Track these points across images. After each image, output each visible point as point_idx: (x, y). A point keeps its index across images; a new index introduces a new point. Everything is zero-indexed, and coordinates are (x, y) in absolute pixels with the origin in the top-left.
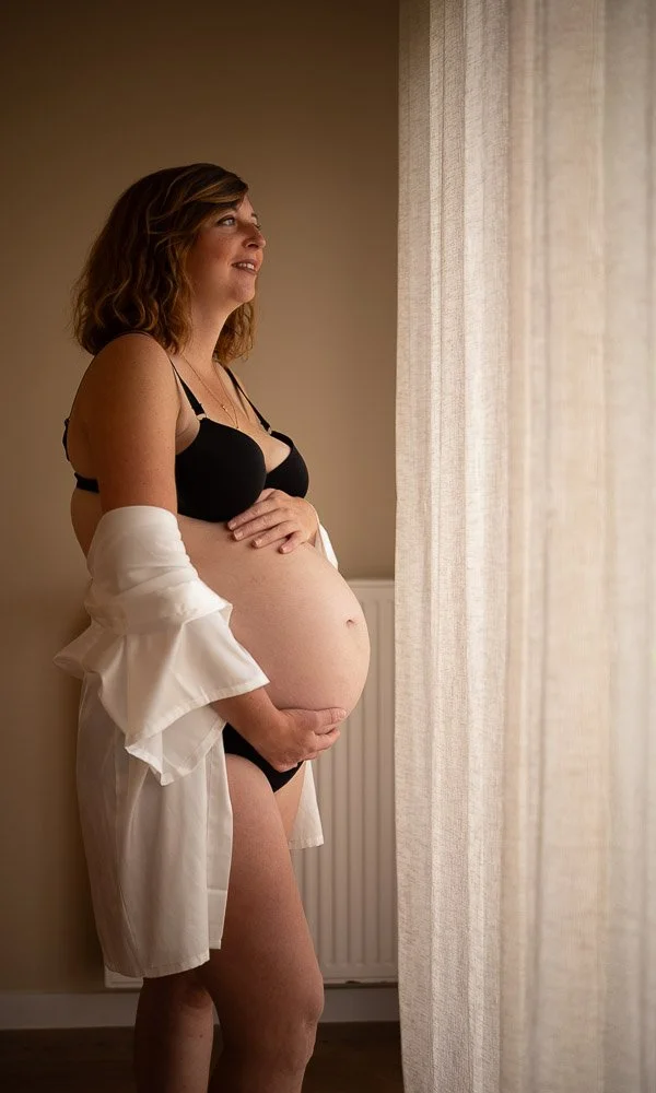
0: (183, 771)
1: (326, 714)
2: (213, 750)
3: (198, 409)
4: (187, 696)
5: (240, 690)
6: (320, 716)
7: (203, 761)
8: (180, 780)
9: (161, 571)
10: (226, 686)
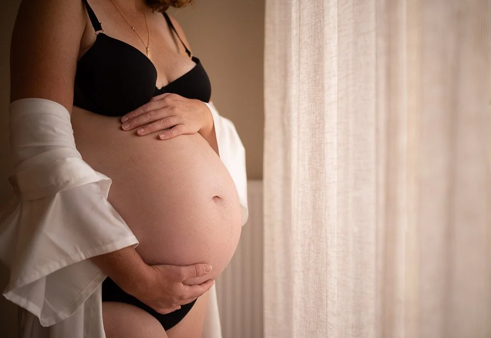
0: (63, 315)
1: (192, 269)
2: (93, 298)
3: (97, 26)
4: (62, 253)
5: (110, 249)
6: (185, 271)
7: (82, 307)
8: (61, 323)
9: (43, 149)
10: (97, 245)
